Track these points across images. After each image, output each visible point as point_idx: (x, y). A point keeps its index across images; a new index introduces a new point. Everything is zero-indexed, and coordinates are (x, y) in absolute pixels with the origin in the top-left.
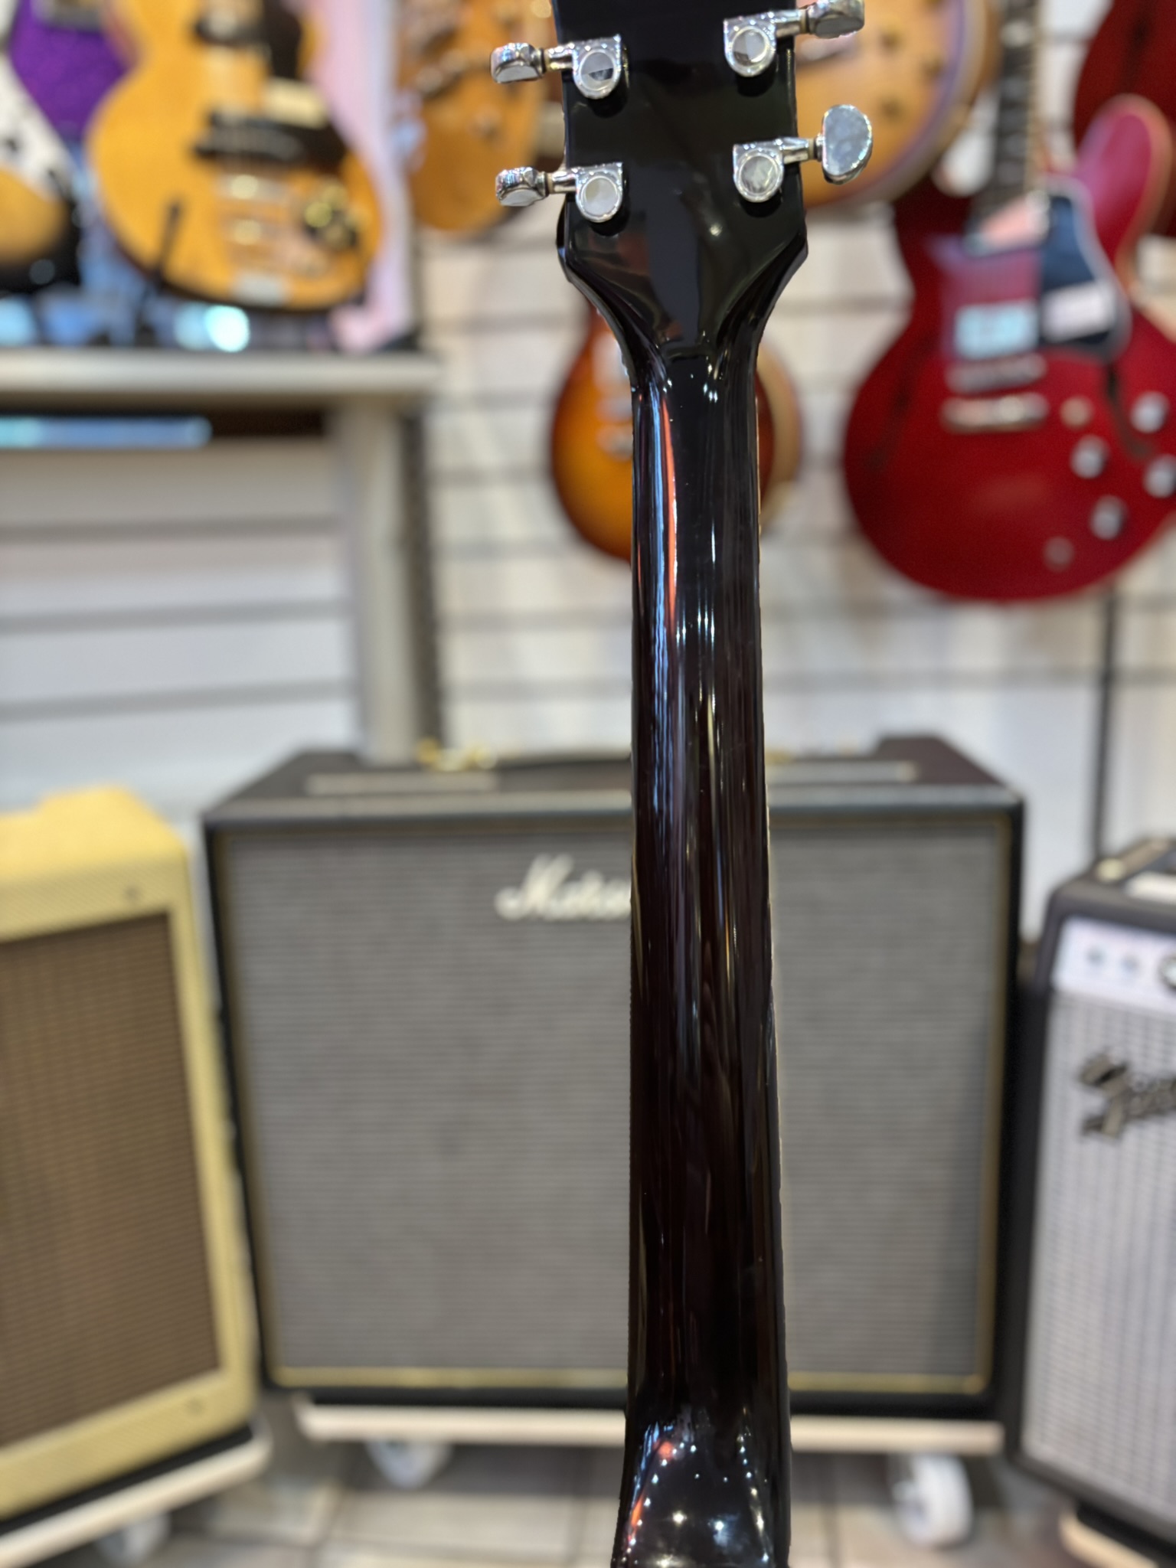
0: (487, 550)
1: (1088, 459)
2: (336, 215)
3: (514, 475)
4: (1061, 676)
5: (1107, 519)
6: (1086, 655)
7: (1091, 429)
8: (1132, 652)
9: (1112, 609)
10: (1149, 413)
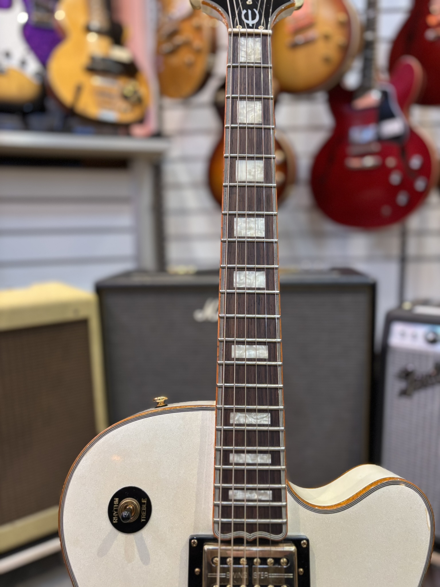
0: (183, 212)
1: (395, 178)
2: (135, 92)
3: (194, 185)
4: (387, 258)
5: (402, 199)
6: (395, 251)
7: (397, 168)
8: (412, 249)
9: (404, 235)
10: (416, 162)
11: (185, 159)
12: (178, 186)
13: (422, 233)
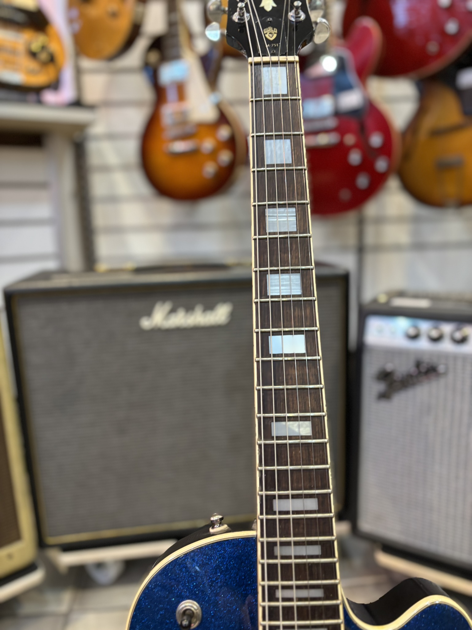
0: (114, 199)
1: (355, 158)
2: (43, 48)
3: (125, 168)
4: (343, 249)
5: (363, 181)
6: (352, 240)
7: (356, 146)
8: (370, 238)
9: (361, 223)
10: (376, 140)
11: (111, 137)
12: (106, 169)
13: (380, 220)
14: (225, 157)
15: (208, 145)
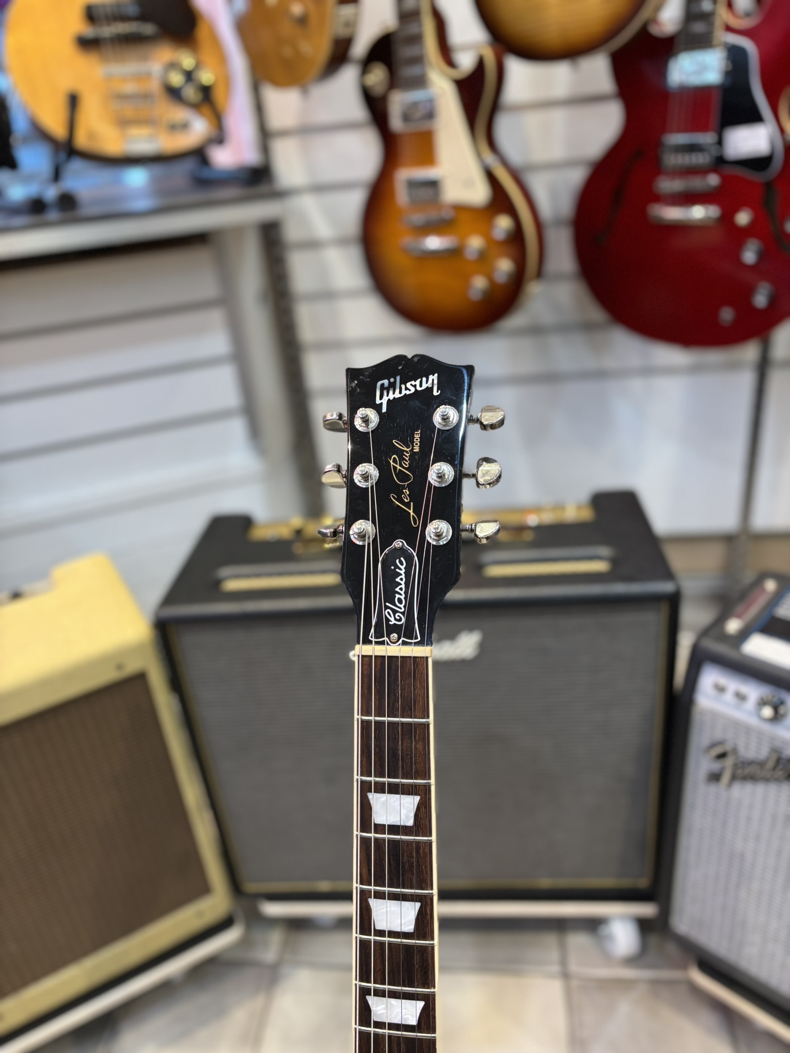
0: (328, 295)
1: (750, 254)
2: (190, 77)
3: (342, 242)
7: (752, 231)
11: (319, 188)
14: (504, 266)
15: (475, 243)
